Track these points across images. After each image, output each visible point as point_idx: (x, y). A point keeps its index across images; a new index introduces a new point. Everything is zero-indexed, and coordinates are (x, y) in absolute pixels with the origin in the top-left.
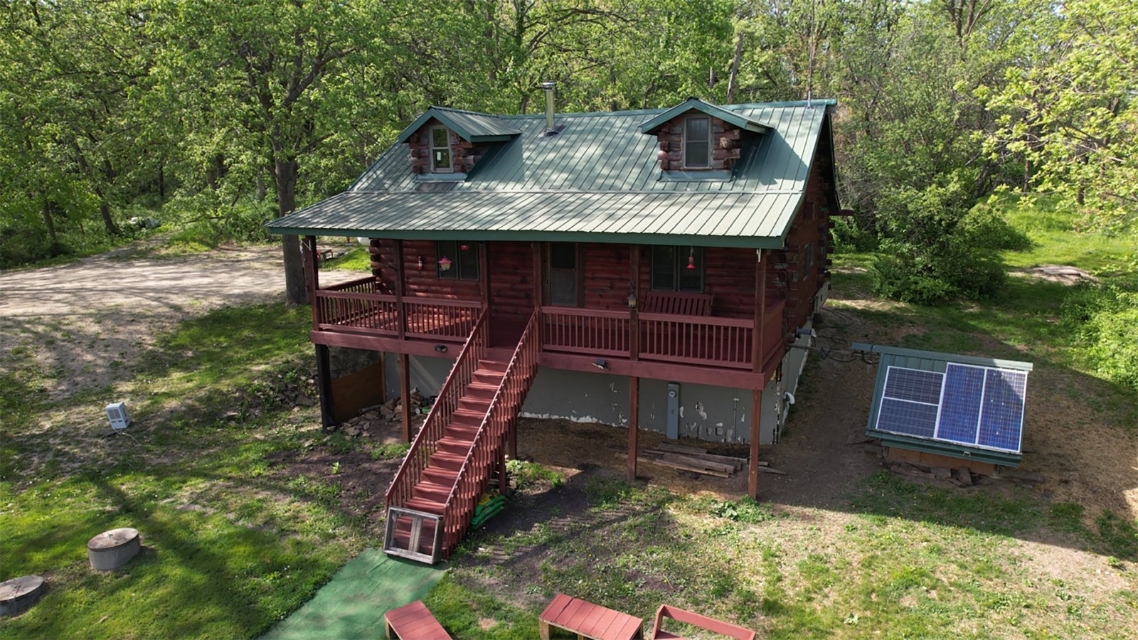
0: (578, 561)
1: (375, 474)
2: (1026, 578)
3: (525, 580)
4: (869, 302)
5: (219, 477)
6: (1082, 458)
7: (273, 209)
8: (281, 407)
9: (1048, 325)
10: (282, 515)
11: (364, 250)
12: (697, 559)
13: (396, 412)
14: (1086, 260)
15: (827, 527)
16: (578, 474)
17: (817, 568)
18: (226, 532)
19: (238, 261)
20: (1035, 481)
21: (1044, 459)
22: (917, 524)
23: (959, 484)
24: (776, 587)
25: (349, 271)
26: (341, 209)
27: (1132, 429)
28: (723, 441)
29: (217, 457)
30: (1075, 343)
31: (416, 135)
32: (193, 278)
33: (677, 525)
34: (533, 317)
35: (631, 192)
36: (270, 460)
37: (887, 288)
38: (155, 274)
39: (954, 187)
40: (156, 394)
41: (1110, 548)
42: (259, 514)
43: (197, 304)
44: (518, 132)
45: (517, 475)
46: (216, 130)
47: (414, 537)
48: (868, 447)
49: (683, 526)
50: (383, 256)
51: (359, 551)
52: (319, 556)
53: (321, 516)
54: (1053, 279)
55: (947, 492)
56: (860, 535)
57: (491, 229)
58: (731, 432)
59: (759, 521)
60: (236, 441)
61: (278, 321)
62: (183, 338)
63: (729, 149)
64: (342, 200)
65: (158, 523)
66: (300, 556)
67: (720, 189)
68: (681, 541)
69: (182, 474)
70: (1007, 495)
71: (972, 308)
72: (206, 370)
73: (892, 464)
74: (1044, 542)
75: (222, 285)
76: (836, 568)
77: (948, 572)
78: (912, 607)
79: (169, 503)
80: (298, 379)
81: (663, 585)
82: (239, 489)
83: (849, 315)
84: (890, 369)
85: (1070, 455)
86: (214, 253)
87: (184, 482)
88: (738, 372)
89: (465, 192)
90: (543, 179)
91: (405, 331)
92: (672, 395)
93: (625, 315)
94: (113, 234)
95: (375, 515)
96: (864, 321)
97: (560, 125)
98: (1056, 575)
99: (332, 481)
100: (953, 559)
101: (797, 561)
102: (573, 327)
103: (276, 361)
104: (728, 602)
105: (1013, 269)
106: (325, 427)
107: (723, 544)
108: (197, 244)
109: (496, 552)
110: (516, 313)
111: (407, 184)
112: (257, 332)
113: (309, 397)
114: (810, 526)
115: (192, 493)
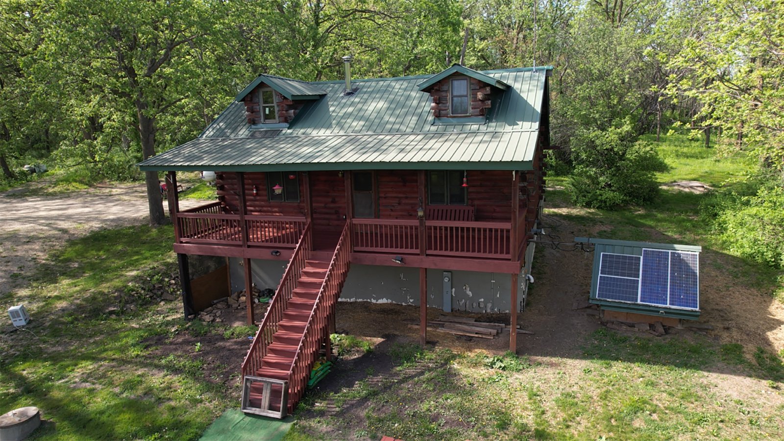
0: (391, 409)
1: (229, 350)
2: (716, 400)
3: (354, 426)
4: (570, 210)
5: (105, 359)
6: (734, 311)
7: (136, 157)
8: (150, 302)
9: (690, 221)
10: (158, 386)
11: (205, 185)
12: (481, 401)
13: (240, 302)
14: (705, 176)
15: (570, 371)
16: (383, 341)
17: (568, 401)
18: (113, 403)
19: (110, 195)
20: (707, 329)
21: (709, 314)
22: (633, 365)
23: (657, 334)
24: (542, 419)
25: (195, 200)
26: (195, 151)
27: (761, 289)
28: (484, 312)
29: (102, 343)
30: (712, 232)
31: (250, 96)
32: (76, 208)
33: (461, 376)
34: (346, 227)
35: (412, 133)
36: (144, 342)
37: (581, 199)
38: (45, 206)
39: (627, 128)
40: (50, 297)
41: (767, 374)
42: (140, 387)
43: (81, 227)
44: (324, 93)
45: (338, 345)
46: (92, 96)
47: (265, 398)
48: (589, 311)
49: (466, 376)
50: (226, 186)
51: (222, 411)
52: (191, 417)
53: (189, 386)
54: (687, 190)
55: (649, 340)
56: (595, 376)
57: (314, 162)
58: (489, 305)
59: (521, 370)
60: (117, 330)
61: (144, 238)
62: (70, 253)
63: (482, 101)
64: (194, 145)
65: (55, 400)
66: (175, 418)
67: (478, 130)
68: (466, 388)
69: (73, 359)
70: (690, 340)
71: (640, 211)
72: (90, 277)
73: (607, 323)
74: (722, 373)
75: (100, 213)
76: (582, 402)
77: (662, 399)
78: (642, 427)
79: (64, 383)
80: (163, 280)
81: (460, 424)
82: (122, 368)
83: (558, 219)
84: (603, 255)
85: (726, 309)
86: (92, 190)
87: (76, 365)
88: (500, 262)
89: (287, 137)
90: (346, 126)
91: (248, 241)
92: (446, 280)
93: (415, 223)
94: (10, 179)
95: (232, 382)
96: (569, 222)
97: (355, 87)
98: (735, 396)
99: (195, 358)
100: (663, 389)
101: (553, 397)
102: (371, 234)
103: (145, 267)
104: (508, 433)
105: (661, 184)
106: (186, 316)
107: (498, 389)
108: (77, 184)
109: (329, 406)
110: (329, 225)
111: (243, 132)
112: (129, 246)
113: (172, 293)
114: (558, 371)
115: (83, 374)
